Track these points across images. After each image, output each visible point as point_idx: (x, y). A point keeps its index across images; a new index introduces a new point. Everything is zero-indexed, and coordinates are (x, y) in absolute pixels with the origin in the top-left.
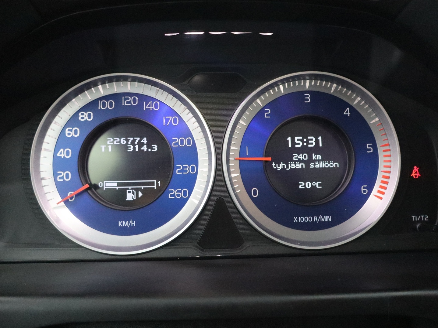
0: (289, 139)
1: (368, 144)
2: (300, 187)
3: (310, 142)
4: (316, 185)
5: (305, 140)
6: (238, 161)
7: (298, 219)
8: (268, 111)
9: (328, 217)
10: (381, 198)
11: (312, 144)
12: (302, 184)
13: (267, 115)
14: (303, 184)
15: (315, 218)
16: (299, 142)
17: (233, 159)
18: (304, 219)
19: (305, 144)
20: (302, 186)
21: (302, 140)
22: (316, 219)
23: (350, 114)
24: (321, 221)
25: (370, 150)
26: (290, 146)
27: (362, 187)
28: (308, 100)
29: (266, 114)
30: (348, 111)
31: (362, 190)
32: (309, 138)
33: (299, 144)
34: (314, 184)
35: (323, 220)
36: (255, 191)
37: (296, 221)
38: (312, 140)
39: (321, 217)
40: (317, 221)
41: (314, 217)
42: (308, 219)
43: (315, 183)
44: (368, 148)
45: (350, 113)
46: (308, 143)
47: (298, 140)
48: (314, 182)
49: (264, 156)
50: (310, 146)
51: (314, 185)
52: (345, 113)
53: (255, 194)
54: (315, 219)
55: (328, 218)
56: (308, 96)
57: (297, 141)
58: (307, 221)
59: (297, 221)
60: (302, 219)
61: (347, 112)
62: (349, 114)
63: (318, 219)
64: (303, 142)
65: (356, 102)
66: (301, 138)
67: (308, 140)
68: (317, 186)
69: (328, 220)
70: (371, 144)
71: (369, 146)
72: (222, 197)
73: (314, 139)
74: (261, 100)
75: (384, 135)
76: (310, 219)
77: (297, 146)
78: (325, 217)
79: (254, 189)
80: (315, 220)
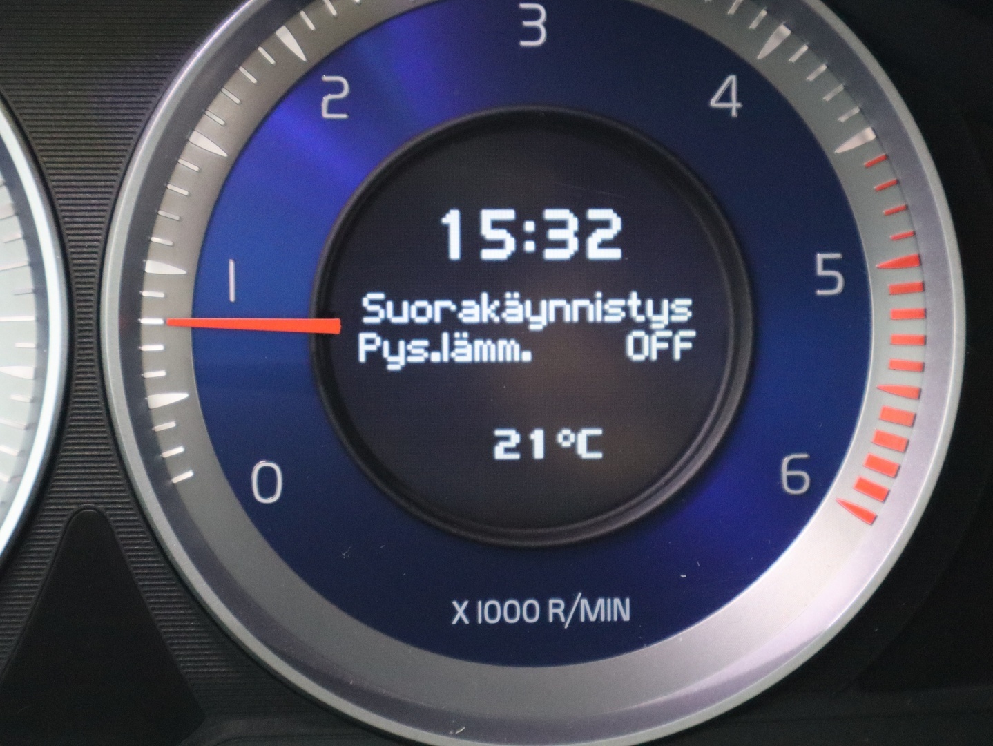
0: (452, 219)
1: (820, 257)
2: (499, 453)
3: (554, 234)
4: (574, 446)
5: (530, 226)
6: (188, 335)
7: (470, 612)
8: (337, 88)
9: (617, 601)
10: (870, 518)
11: (562, 244)
12: (506, 439)
13: (333, 107)
14: (515, 438)
15: (556, 608)
16: (502, 234)
17: (160, 321)
18: (502, 612)
19: (530, 246)
20: (508, 450)
21: (514, 228)
22: (560, 611)
23: (739, 105)
24: (583, 619)
25: (831, 283)
26: (455, 253)
27: (786, 461)
28: (534, 34)
29: (327, 99)
30: (728, 90)
31: (785, 473)
32: (550, 214)
33: (499, 244)
34: (566, 438)
35: (593, 618)
36: (267, 475)
37: (460, 620)
38: (562, 224)
39: (585, 602)
40: (563, 619)
41: (552, 602)
42: (521, 611)
43: (572, 437)
44: (820, 272)
45: (739, 100)
46: (543, 242)
47: (496, 225)
48: (566, 432)
49: (313, 310)
50: (550, 254)
51: (566, 444)
52: (714, 103)
53: (267, 489)
54: (551, 611)
55: (615, 609)
56: (534, 15)
57: (488, 232)
58: (516, 620)
59: (466, 621)
60: (492, 608)
61: (726, 97)
62: (734, 106)
63: (566, 612)
64: (520, 237)
65: (771, 44)
66: (509, 215)
67: (544, 226)
68: (583, 451)
69: (615, 619)
70: (837, 256)
71: (828, 264)
72: (100, 506)
73: (573, 223)
74: (302, 36)
75: (897, 211)
76: (531, 611)
77: (487, 254)
78: (601, 601)
79: (263, 464)
80: (556, 616)
